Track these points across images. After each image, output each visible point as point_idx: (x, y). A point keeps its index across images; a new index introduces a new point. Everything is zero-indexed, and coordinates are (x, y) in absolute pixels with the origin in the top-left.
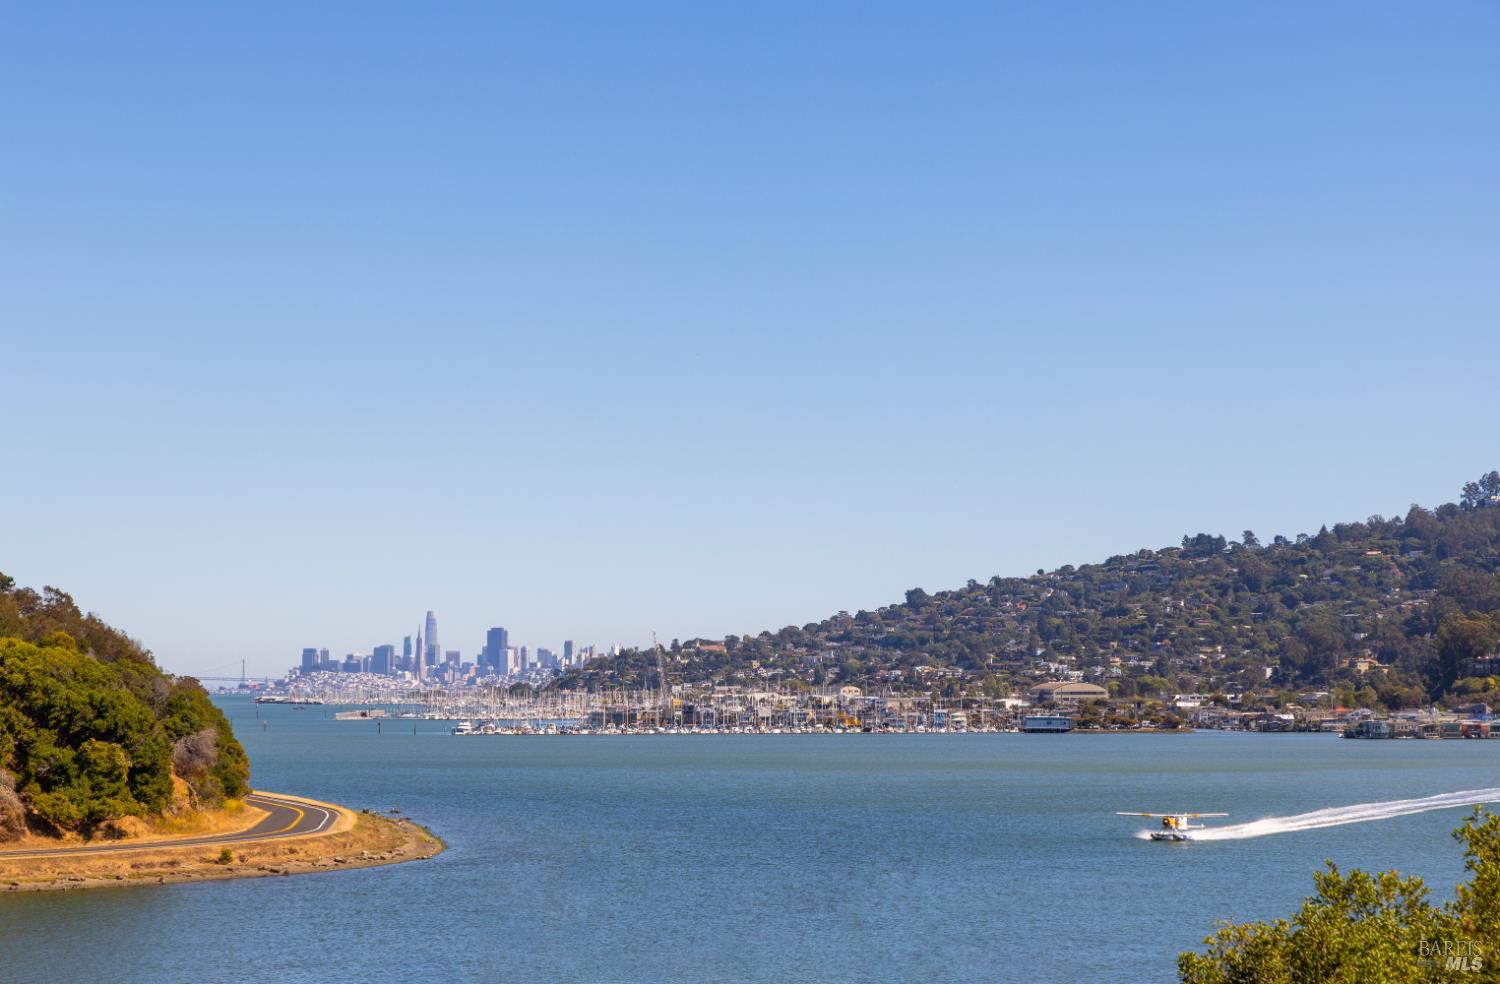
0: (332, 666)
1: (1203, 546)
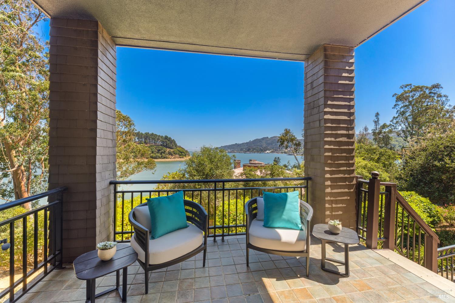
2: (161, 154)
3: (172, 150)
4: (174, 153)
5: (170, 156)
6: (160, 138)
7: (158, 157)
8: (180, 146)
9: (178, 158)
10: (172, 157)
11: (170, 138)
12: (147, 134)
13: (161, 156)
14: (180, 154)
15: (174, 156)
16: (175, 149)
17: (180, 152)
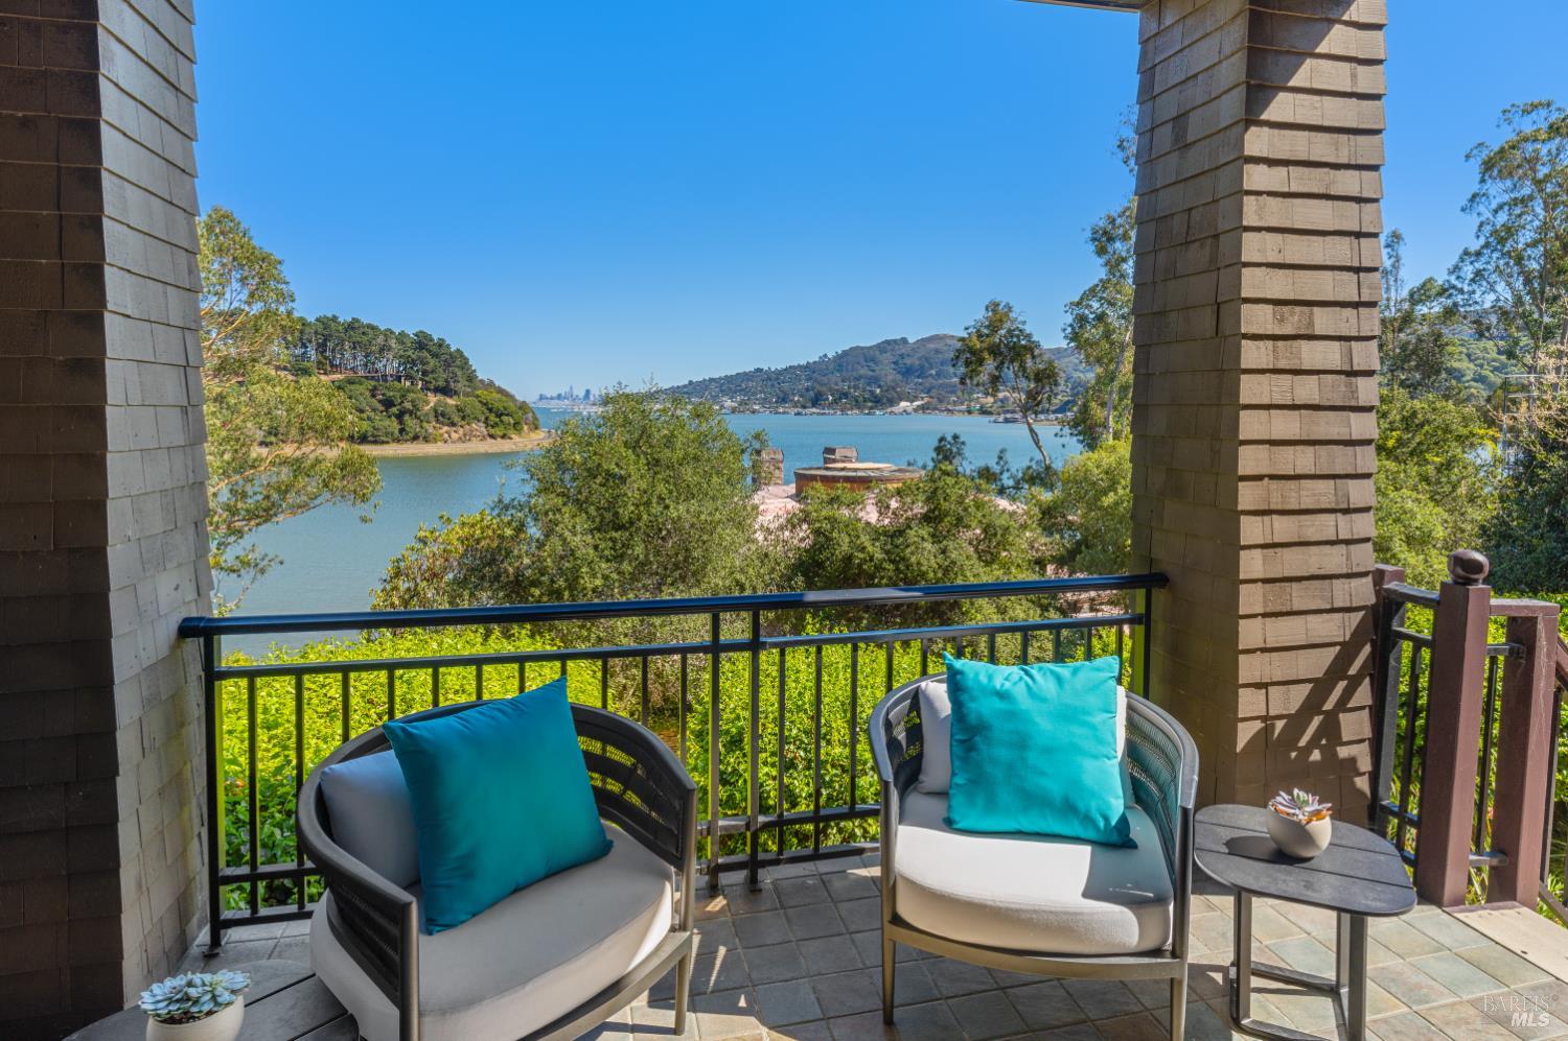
0: (547, 398)
1: (759, 370)
2: (401, 422)
3: (450, 401)
4: (463, 418)
5: (446, 428)
6: (393, 343)
7: (387, 434)
8: (491, 384)
9: (484, 438)
10: (455, 436)
11: (441, 344)
12: (326, 323)
13: (402, 431)
14: (493, 418)
15: (461, 431)
16: (467, 395)
17: (491, 410)
